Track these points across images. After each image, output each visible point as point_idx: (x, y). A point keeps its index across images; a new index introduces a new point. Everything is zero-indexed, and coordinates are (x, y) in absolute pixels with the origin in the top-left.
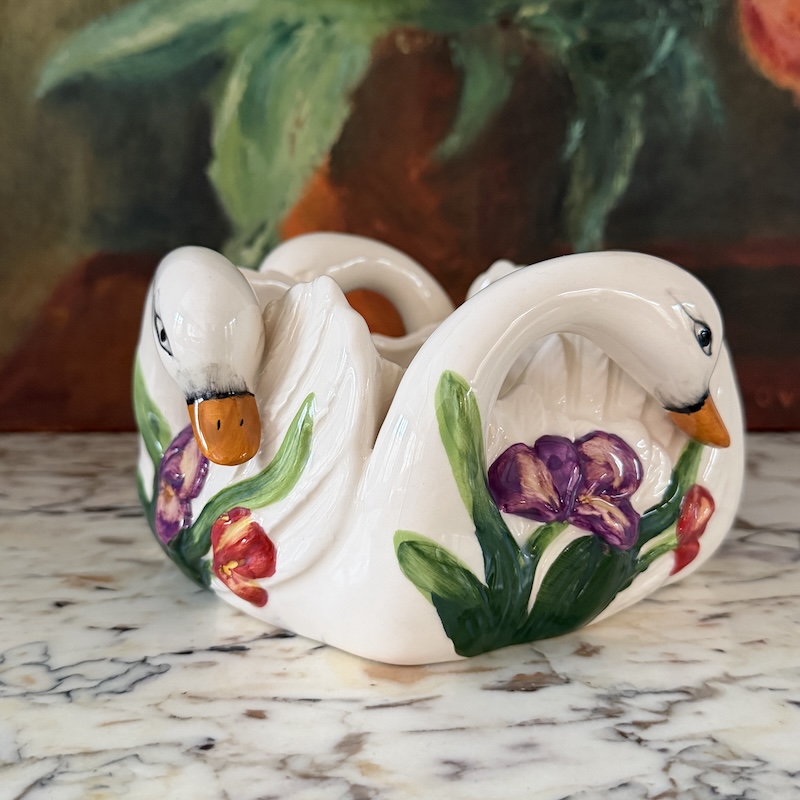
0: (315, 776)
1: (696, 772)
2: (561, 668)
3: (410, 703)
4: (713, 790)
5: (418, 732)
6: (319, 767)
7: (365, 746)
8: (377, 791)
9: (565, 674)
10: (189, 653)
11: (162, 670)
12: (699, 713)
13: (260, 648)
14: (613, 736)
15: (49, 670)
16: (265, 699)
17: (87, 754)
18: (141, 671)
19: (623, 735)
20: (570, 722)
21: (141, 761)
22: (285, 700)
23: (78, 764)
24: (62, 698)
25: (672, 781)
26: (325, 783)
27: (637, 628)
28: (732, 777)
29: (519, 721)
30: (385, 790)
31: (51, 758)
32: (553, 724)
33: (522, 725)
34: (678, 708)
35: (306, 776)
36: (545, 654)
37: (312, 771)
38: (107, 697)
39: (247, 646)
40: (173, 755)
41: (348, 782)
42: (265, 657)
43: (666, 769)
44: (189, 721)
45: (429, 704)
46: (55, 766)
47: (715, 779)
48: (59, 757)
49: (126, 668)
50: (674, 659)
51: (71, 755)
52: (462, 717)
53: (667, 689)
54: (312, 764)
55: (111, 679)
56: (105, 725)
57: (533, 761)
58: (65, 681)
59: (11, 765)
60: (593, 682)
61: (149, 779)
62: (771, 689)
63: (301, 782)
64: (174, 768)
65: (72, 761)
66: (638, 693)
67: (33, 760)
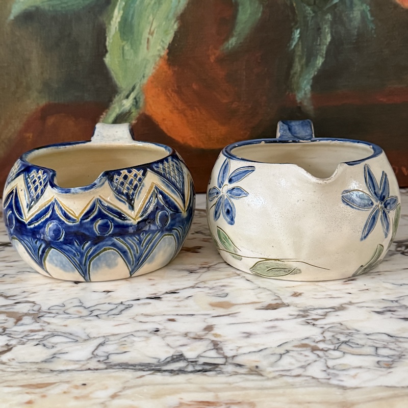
1: (333, 334)
2: (285, 301)
3: (229, 315)
4: (338, 339)
5: (233, 324)
6: (199, 336)
7: (214, 329)
8: (221, 342)
9: (287, 303)
10: (139, 300)
11: (130, 306)
12: (337, 315)
13: (166, 297)
14: (305, 324)
15: (85, 308)
16: (173, 315)
17: (113, 335)
18: (122, 307)
19: (308, 323)
20: (289, 319)
21: (135, 336)
22: (181, 315)
23: (112, 338)
24: (95, 318)
25: (324, 337)
26: (202, 340)
28: (346, 335)
29: (270, 319)
30: (223, 342)
31: (101, 337)
32: (283, 320)
33: (271, 321)
34: (329, 314)
37: (197, 337)
38: (113, 316)
39: (161, 297)
40: (145, 334)
41: (210, 340)
42: (169, 301)
43: (322, 333)
44: (147, 323)
45: (236, 315)
46: (104, 339)
47: (339, 336)
48: (104, 336)
49: (116, 306)
50: (330, 296)
51: (108, 336)
52: (249, 319)
53: (327, 307)
54: (196, 334)
55: (111, 310)
56: (116, 326)
57: (275, 332)
58: (94, 311)
59: (88, 340)
60: (298, 306)
61: (140, 341)
62: (367, 307)
63: (194, 340)
64: (147, 338)
65: (109, 337)
66: (315, 309)
67: (95, 338)
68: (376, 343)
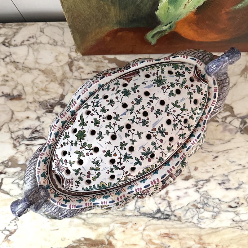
0: (164, 199)
1: (203, 198)
2: (192, 174)
5: (174, 190)
7: (169, 193)
12: (207, 186)
14: (196, 191)
19: (197, 190)
27: (204, 161)
28: (207, 200)
32: (189, 188)
33: (186, 188)
34: (204, 184)
35: (163, 199)
36: (191, 170)
43: (200, 198)
45: (175, 184)
50: (207, 171)
52: (179, 187)
60: (196, 178)
62: (217, 180)
63: (163, 200)
66: (201, 181)
68: (214, 204)
